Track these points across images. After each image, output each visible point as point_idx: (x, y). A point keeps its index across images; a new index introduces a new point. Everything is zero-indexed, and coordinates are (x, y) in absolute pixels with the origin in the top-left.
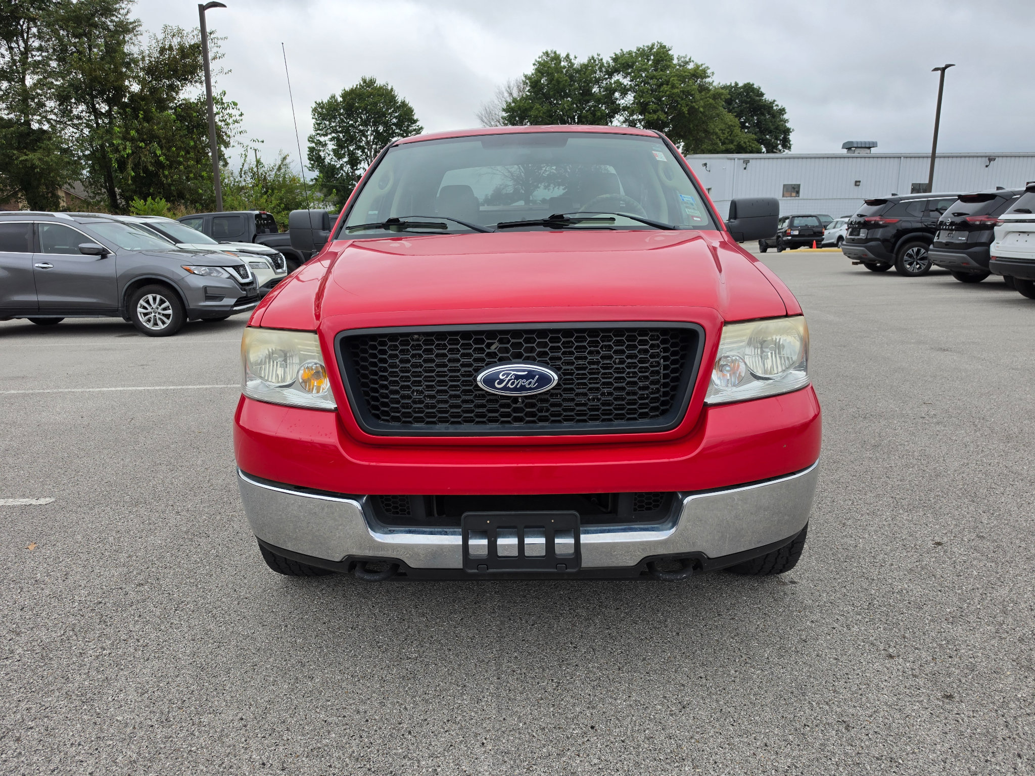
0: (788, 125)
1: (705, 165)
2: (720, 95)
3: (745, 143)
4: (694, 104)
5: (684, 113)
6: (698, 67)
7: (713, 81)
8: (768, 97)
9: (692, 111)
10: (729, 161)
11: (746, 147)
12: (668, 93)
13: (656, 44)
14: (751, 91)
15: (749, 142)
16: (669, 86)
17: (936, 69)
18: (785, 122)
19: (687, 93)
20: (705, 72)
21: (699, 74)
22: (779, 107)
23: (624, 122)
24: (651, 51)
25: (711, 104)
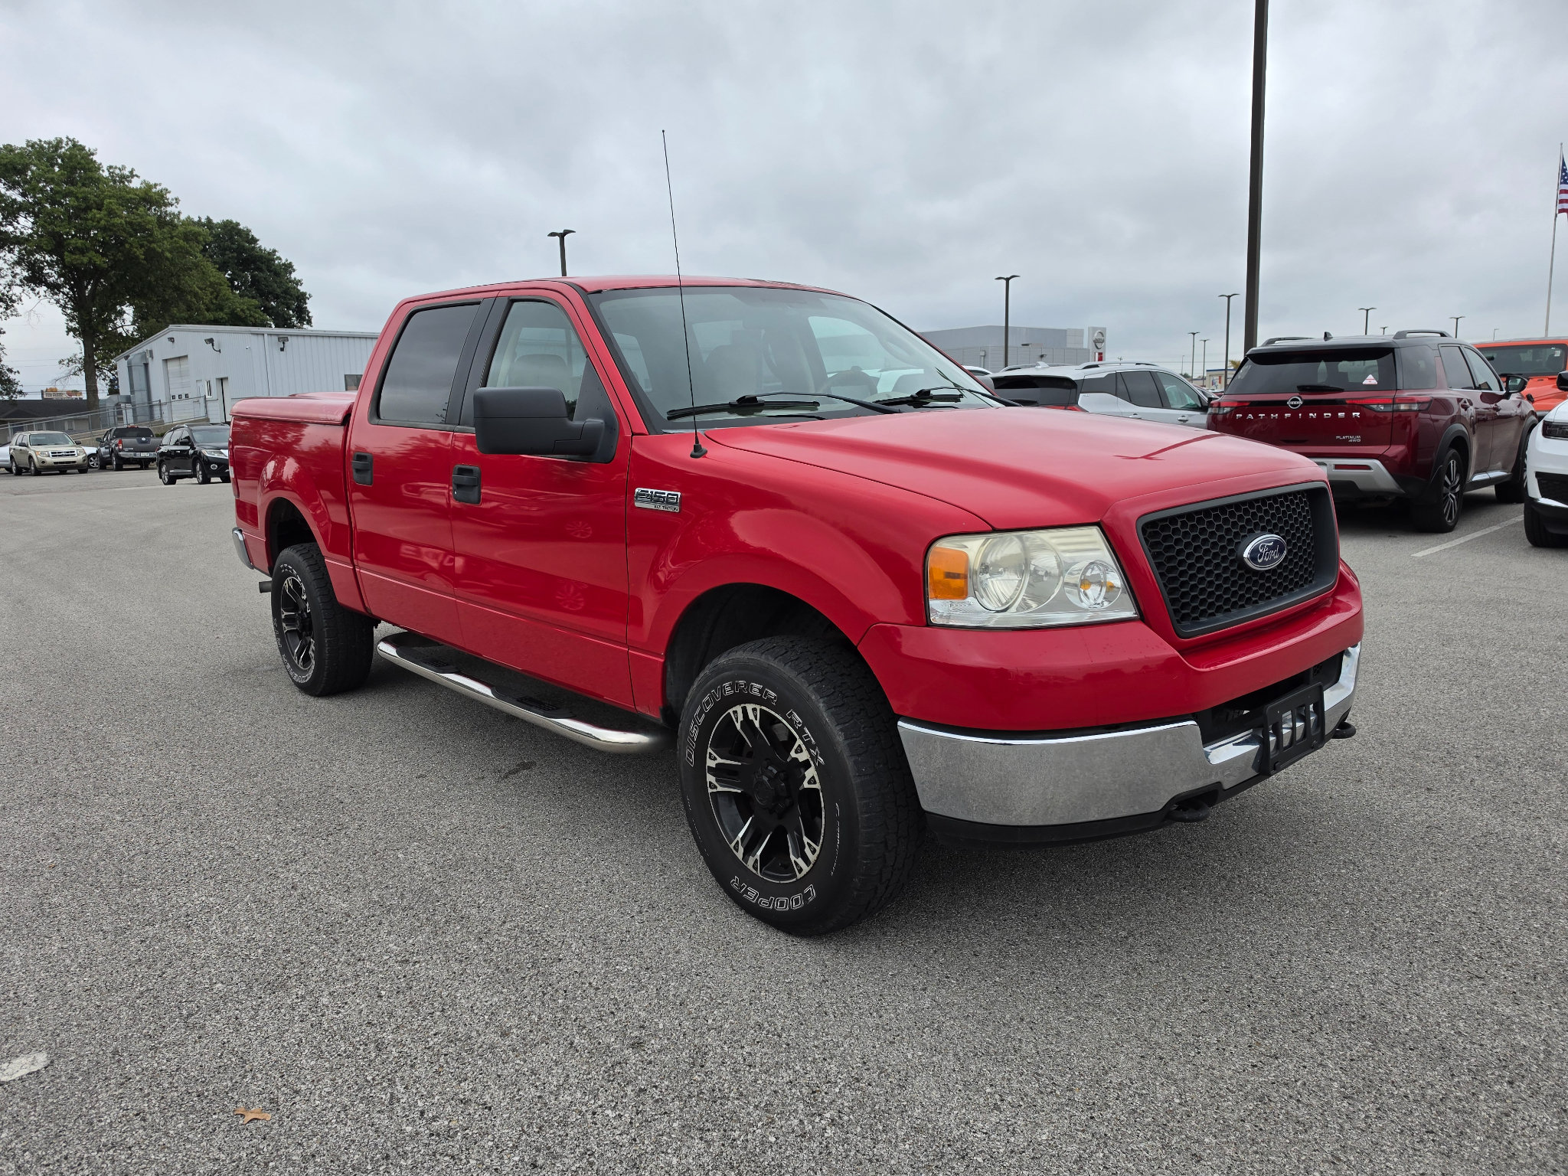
0: (302, 289)
1: (211, 341)
2: (196, 235)
3: (242, 310)
4: (154, 245)
5: (137, 257)
6: (149, 187)
7: (179, 213)
8: (265, 244)
9: (152, 255)
10: (255, 337)
11: (246, 318)
12: (103, 222)
13: (65, 140)
14: (237, 234)
15: (248, 309)
16: (104, 212)
17: (553, 234)
18: (297, 285)
19: (137, 227)
20: (163, 196)
21: (152, 198)
22: (283, 261)
23: (18, 263)
24: (56, 150)
25: (181, 247)
